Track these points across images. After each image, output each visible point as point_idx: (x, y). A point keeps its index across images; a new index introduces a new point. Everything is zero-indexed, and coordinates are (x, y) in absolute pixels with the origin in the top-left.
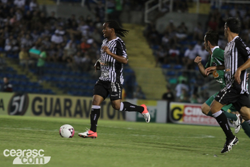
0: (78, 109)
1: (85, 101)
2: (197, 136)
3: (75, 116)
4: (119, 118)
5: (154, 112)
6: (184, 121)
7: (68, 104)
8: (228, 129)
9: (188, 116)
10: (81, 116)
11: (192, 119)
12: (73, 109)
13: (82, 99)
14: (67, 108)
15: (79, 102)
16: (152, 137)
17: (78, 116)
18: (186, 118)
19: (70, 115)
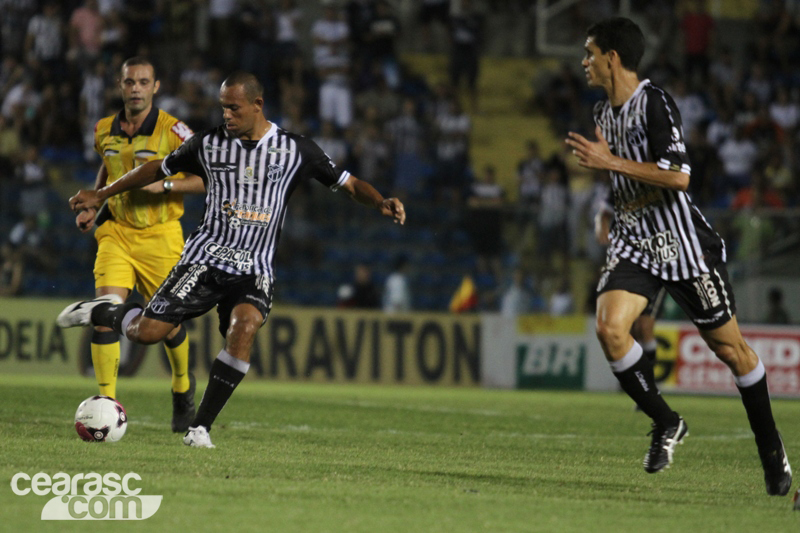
0: (319, 351)
1: (340, 325)
2: (721, 433)
3: (308, 374)
4: (457, 378)
5: (576, 354)
6: (678, 382)
7: (283, 335)
8: (646, 389)
9: (694, 367)
10: (330, 375)
11: (705, 376)
12: (300, 352)
13: (330, 316)
14: (282, 349)
15: (319, 327)
16: (566, 439)
17: (319, 373)
18: (685, 374)
19: (292, 372)
